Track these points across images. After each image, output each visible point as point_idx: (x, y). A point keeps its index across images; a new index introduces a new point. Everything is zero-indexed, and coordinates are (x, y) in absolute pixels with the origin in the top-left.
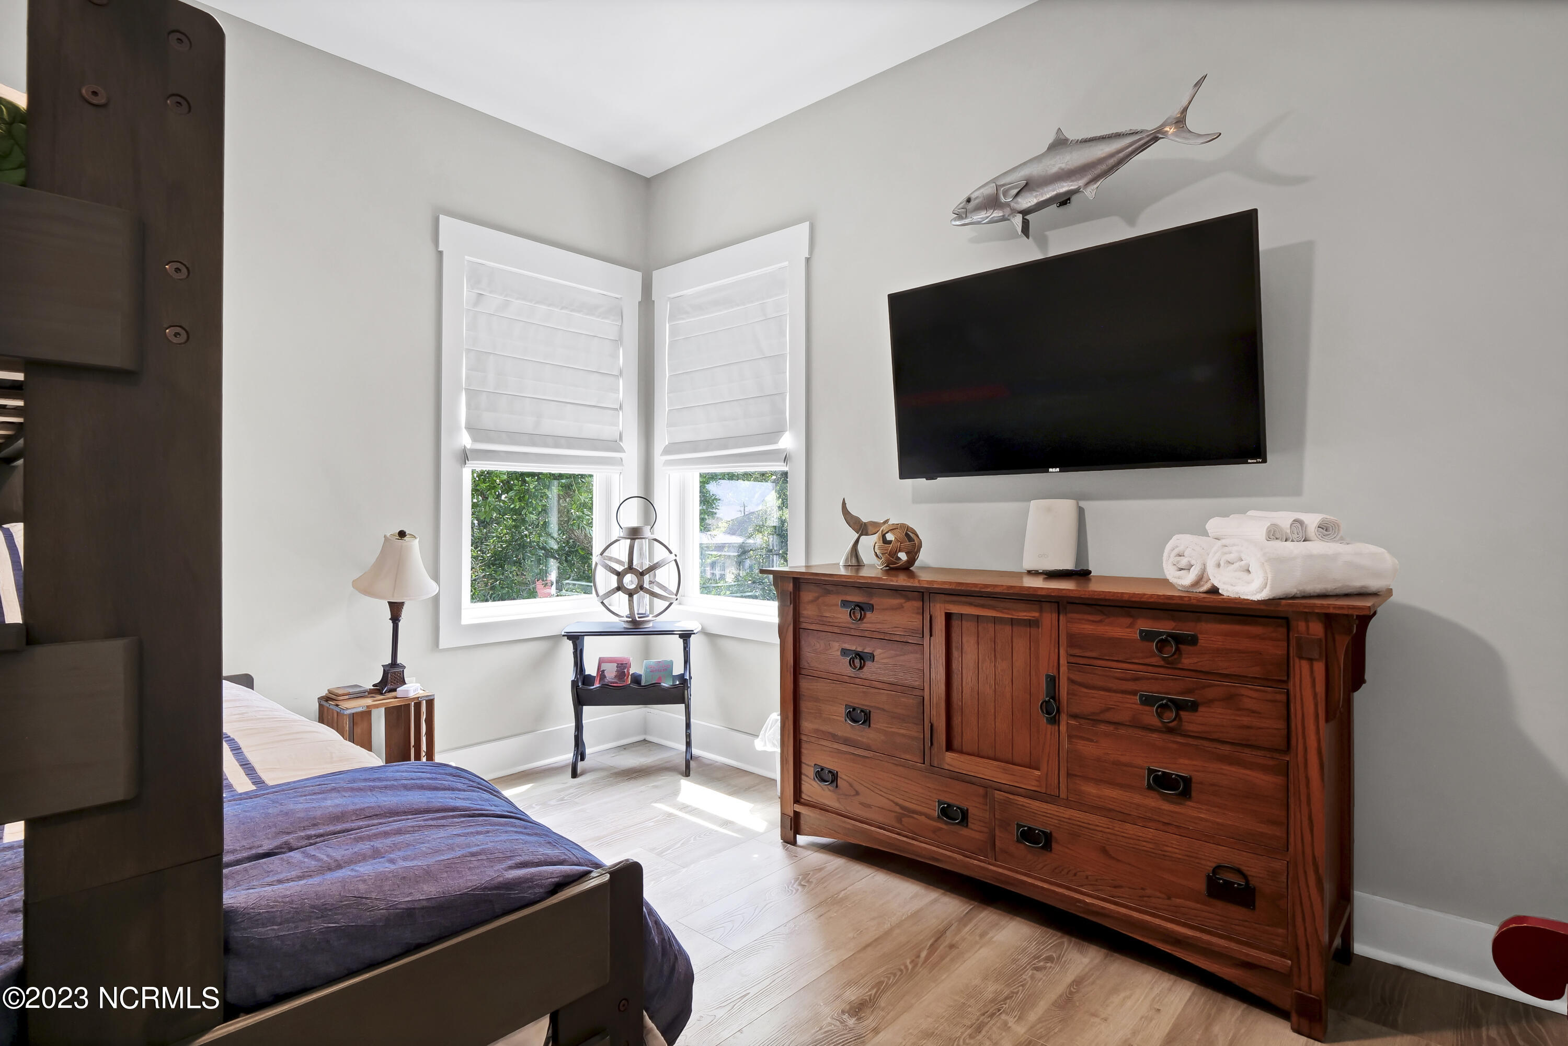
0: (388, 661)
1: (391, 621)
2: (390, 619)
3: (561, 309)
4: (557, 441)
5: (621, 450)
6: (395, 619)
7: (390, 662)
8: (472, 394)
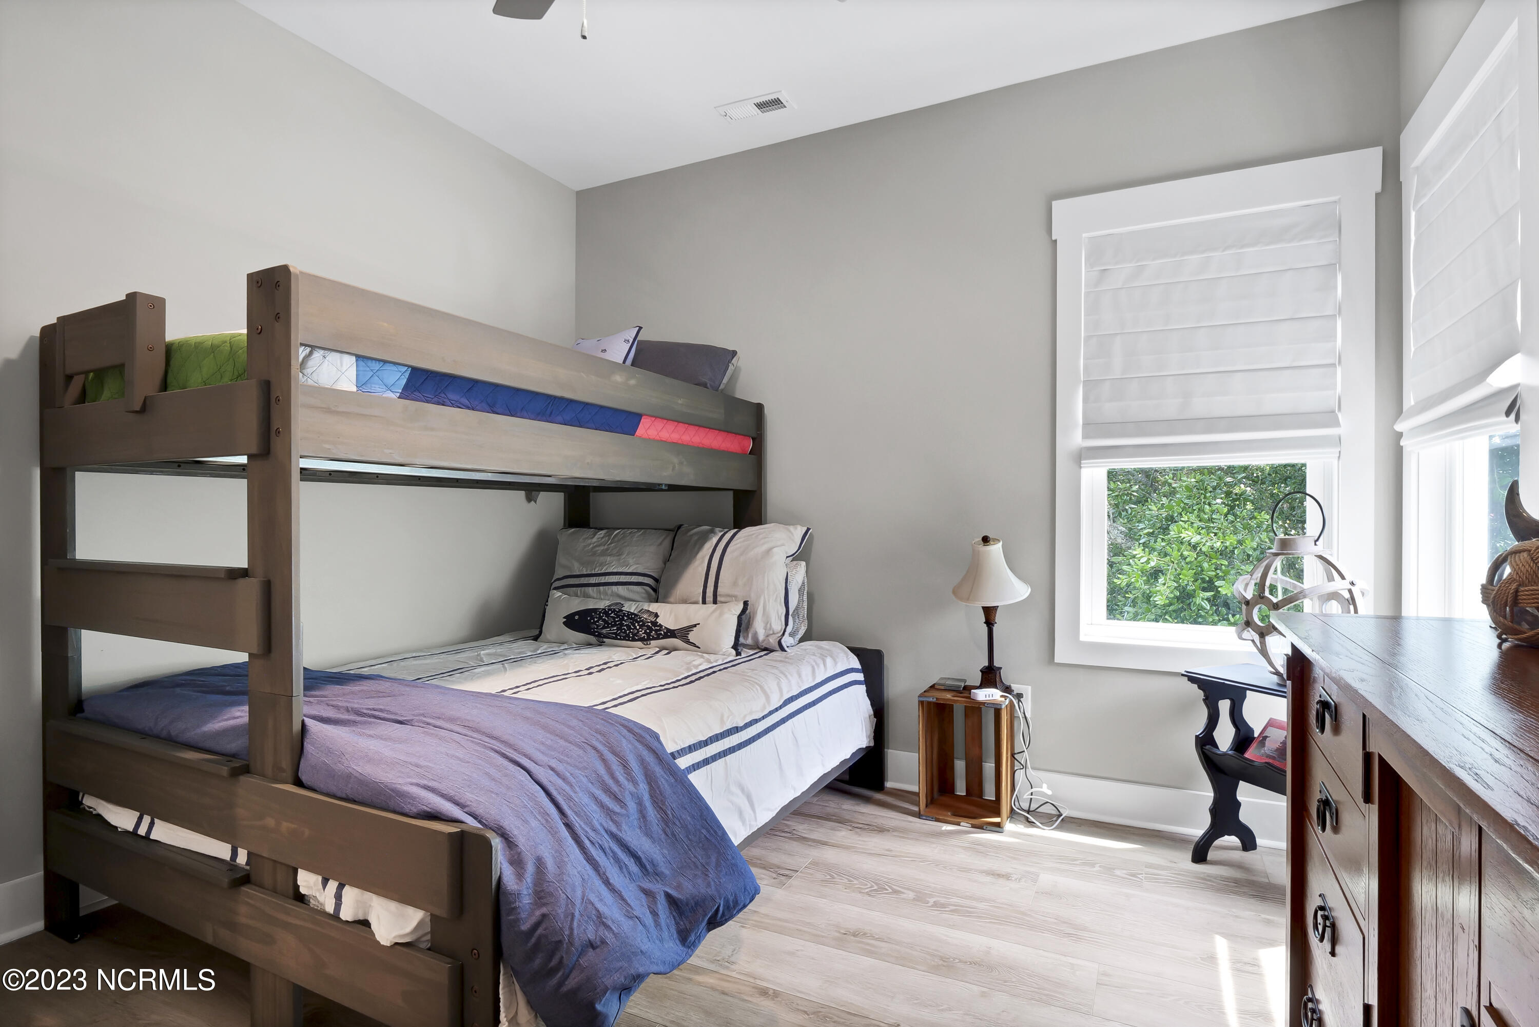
0: (986, 663)
1: (985, 625)
2: (984, 623)
3: (1224, 251)
4: (1211, 423)
5: (1336, 424)
6: (990, 623)
7: (987, 665)
8: (1090, 386)
